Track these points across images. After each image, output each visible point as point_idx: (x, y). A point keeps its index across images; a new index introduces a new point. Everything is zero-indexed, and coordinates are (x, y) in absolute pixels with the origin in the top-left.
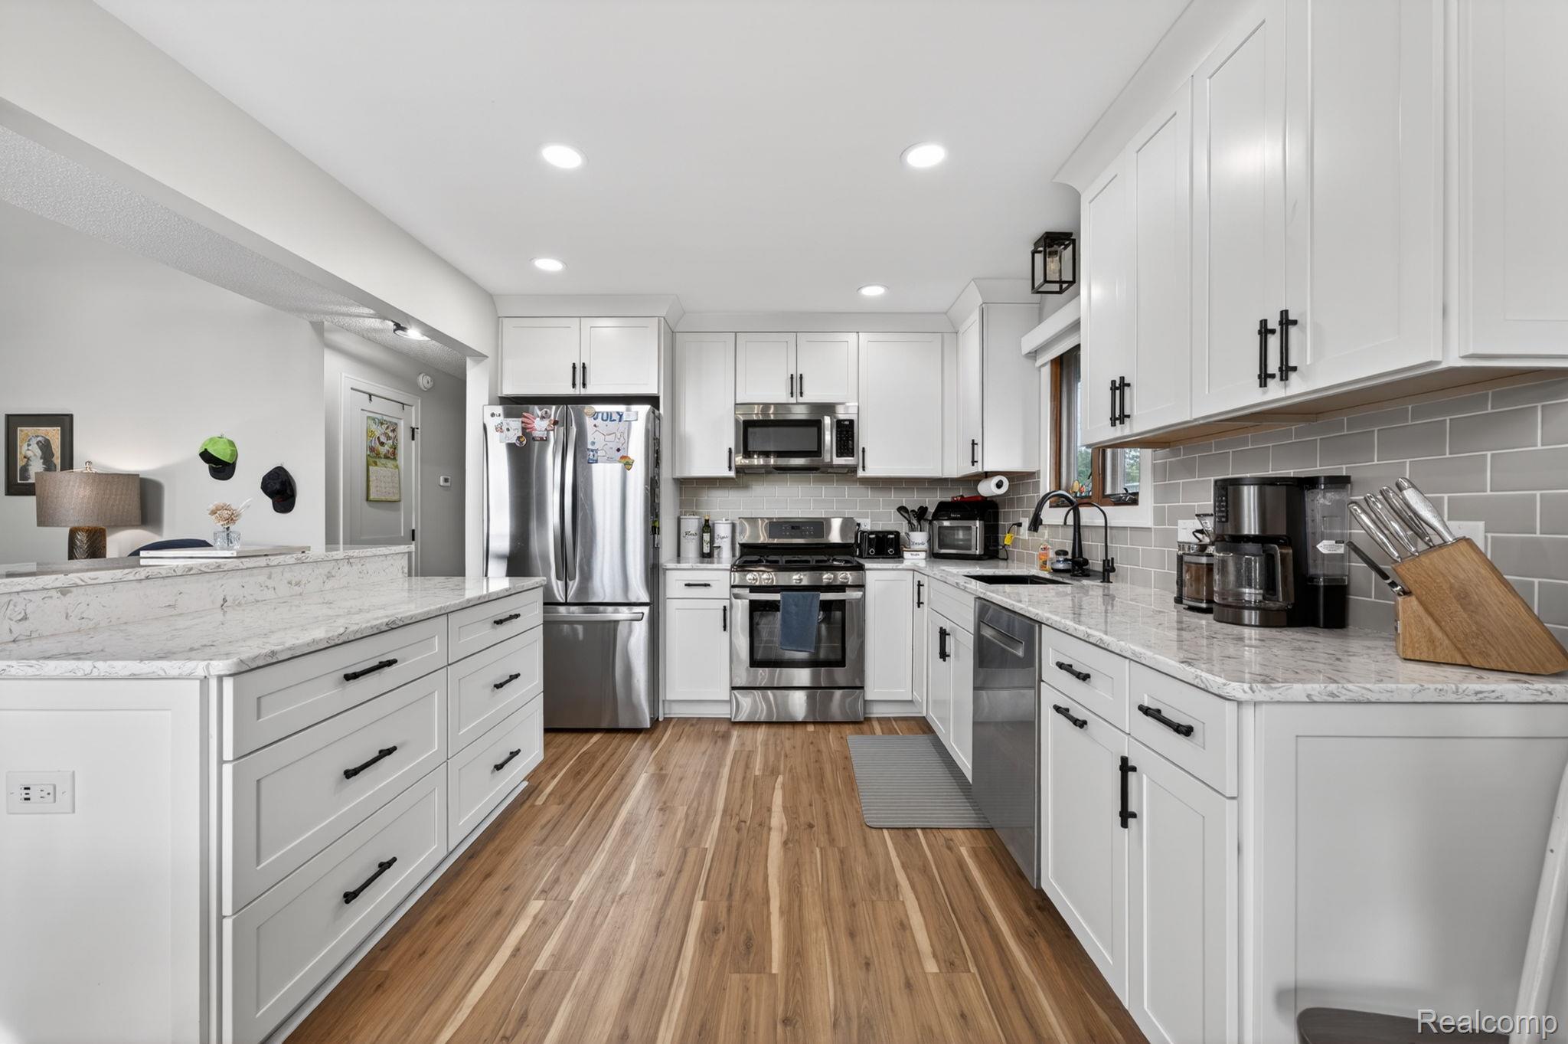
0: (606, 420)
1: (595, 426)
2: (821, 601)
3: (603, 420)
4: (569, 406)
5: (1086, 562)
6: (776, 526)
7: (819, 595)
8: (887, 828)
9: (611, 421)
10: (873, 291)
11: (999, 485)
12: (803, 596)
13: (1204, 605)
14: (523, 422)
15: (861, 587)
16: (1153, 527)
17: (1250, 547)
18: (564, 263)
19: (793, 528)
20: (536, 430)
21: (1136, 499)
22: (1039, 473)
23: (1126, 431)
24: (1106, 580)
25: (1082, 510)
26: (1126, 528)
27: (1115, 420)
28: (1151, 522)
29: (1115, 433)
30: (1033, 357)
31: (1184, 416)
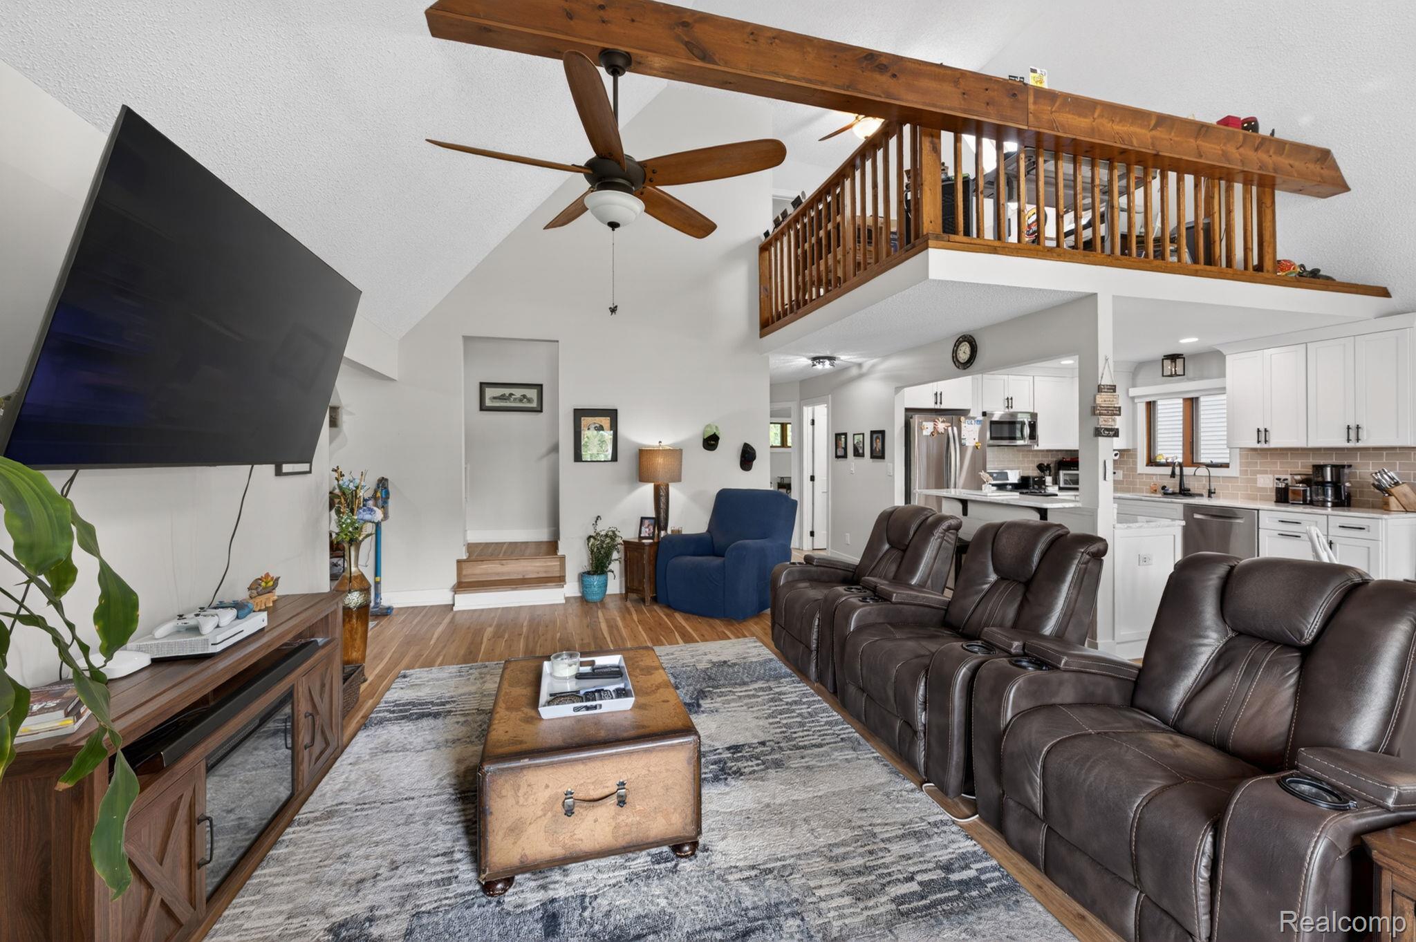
0: (969, 424)
1: (965, 427)
5: (1189, 488)
9: (972, 425)
17: (1329, 485)
20: (940, 428)
21: (1226, 466)
22: (1135, 450)
23: (1266, 446)
24: (1209, 496)
25: (1184, 469)
26: (1219, 477)
27: (1259, 442)
28: (1238, 475)
29: (1259, 446)
30: (1133, 398)
31: (1304, 445)
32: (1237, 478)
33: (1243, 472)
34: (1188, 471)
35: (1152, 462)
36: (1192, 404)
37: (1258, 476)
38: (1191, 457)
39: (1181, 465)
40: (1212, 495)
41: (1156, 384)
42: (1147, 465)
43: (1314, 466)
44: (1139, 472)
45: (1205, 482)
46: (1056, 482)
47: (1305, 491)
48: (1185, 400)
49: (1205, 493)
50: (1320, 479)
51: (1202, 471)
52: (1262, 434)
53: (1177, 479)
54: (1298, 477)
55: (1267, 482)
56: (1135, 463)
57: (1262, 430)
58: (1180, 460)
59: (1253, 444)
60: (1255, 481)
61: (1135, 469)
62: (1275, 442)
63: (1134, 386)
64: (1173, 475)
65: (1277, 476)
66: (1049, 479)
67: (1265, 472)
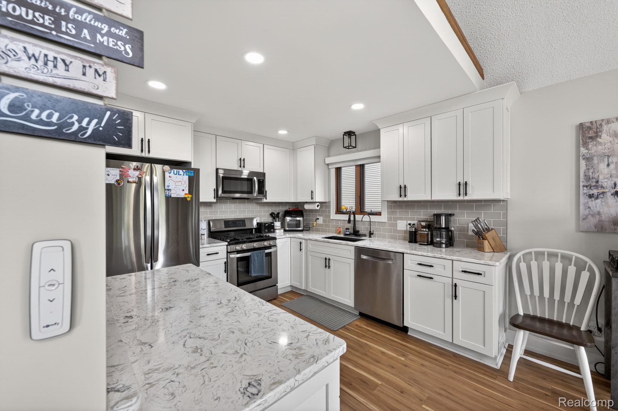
0: (176, 174)
1: (170, 177)
2: (266, 253)
3: (174, 174)
4: (152, 164)
5: (358, 232)
6: (227, 223)
7: (265, 251)
8: (340, 329)
9: (179, 175)
10: (283, 132)
11: (318, 206)
12: (259, 252)
13: (426, 244)
14: (120, 171)
15: (275, 246)
16: (387, 222)
17: (444, 230)
18: (167, 84)
19: (234, 223)
20: (130, 176)
21: (379, 214)
22: (329, 202)
23: (405, 199)
24: (370, 237)
25: (356, 216)
26: (376, 222)
27: (401, 196)
28: (386, 221)
29: (401, 199)
30: (328, 165)
31: (429, 198)
32: (386, 222)
33: (389, 219)
34: (359, 217)
35: (339, 211)
36: (361, 169)
37: (398, 221)
38: (360, 208)
39: (354, 214)
40: (372, 236)
41: (340, 154)
42: (336, 214)
43: (434, 215)
44: (332, 218)
45: (367, 226)
46: (283, 226)
47: (428, 234)
48: (356, 166)
49: (368, 235)
50: (438, 226)
51: (366, 218)
52: (403, 190)
53: (352, 223)
54: (423, 224)
55: (403, 225)
56: (329, 212)
57: (403, 186)
58: (354, 210)
59: (396, 198)
60: (396, 225)
61: (329, 216)
62: (411, 196)
63: (329, 156)
64: (349, 221)
65: (409, 222)
66: (277, 224)
67: (401, 219)
